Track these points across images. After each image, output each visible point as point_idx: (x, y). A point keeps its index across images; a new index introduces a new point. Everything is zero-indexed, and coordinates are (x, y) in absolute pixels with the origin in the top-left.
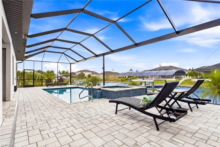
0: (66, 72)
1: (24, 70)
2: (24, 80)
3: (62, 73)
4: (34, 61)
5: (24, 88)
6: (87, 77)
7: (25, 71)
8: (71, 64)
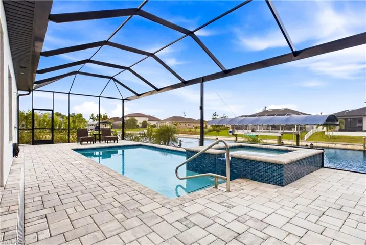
0: (104, 117)
1: (33, 110)
2: (33, 129)
3: (96, 118)
4: (53, 92)
5: (32, 146)
6: (140, 125)
7: (35, 111)
8: (123, 100)
